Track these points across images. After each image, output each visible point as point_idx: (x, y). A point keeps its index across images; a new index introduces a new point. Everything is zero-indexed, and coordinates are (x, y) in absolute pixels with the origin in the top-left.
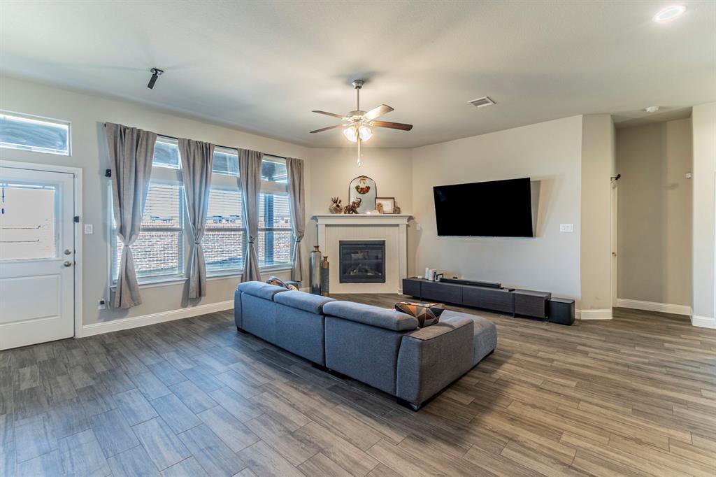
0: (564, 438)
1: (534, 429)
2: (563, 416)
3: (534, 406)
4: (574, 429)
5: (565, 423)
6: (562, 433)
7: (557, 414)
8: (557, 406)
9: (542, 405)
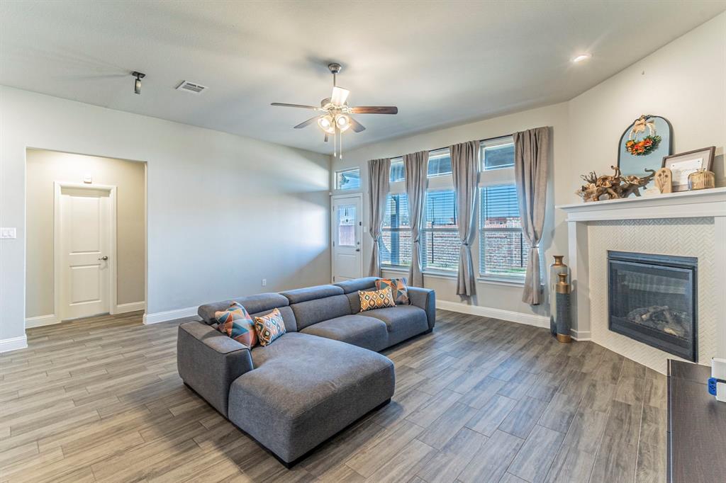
0: (60, 452)
1: (93, 438)
2: (79, 469)
3: (119, 453)
4: (56, 467)
5: (70, 465)
6: (64, 454)
7: (87, 467)
8: (97, 475)
9: (113, 461)
